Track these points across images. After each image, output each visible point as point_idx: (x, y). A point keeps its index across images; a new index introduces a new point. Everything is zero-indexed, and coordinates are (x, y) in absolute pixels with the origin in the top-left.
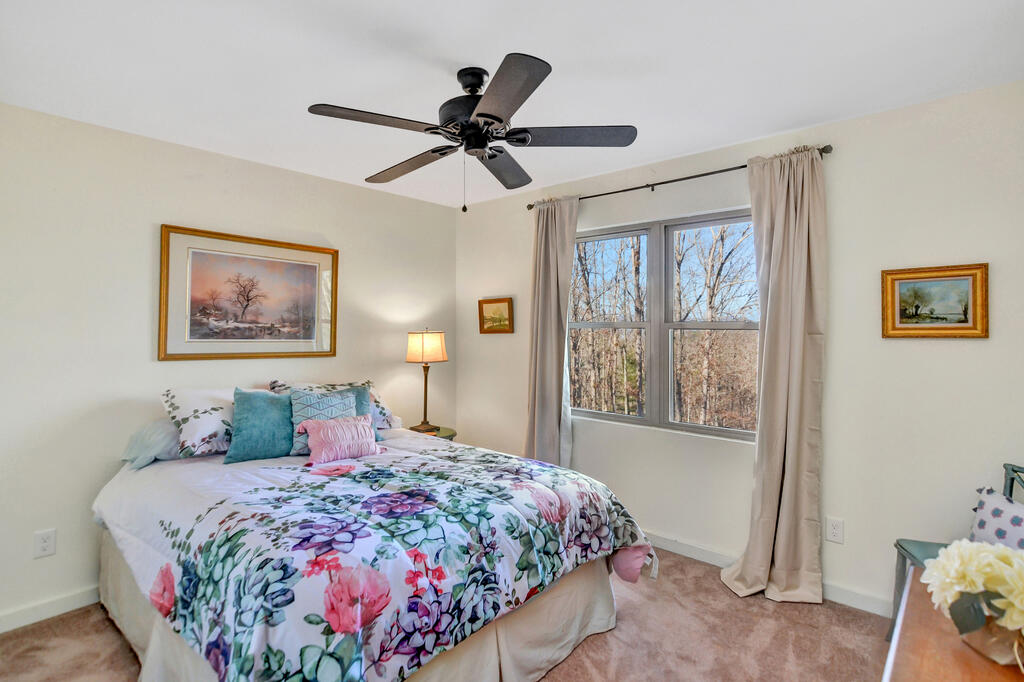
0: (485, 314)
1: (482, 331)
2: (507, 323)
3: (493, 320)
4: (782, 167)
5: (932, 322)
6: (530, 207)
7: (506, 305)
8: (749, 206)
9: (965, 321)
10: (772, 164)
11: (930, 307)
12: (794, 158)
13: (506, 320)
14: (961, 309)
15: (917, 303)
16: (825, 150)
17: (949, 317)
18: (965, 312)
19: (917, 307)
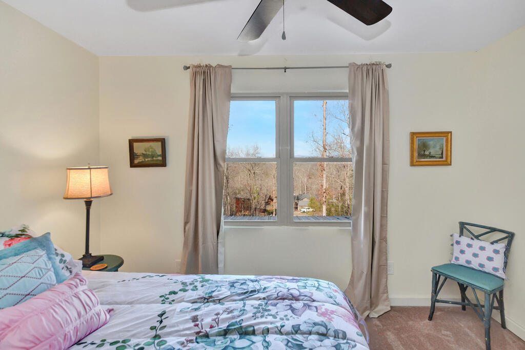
0: (135, 151)
1: (133, 165)
2: (160, 158)
3: (145, 156)
4: (368, 71)
5: (430, 158)
6: (187, 68)
7: (160, 144)
8: (347, 91)
9: (442, 157)
10: (362, 68)
11: (429, 151)
12: (374, 67)
13: (159, 156)
14: (440, 153)
15: (424, 149)
16: (389, 66)
17: (436, 156)
18: (442, 154)
19: (424, 151)
